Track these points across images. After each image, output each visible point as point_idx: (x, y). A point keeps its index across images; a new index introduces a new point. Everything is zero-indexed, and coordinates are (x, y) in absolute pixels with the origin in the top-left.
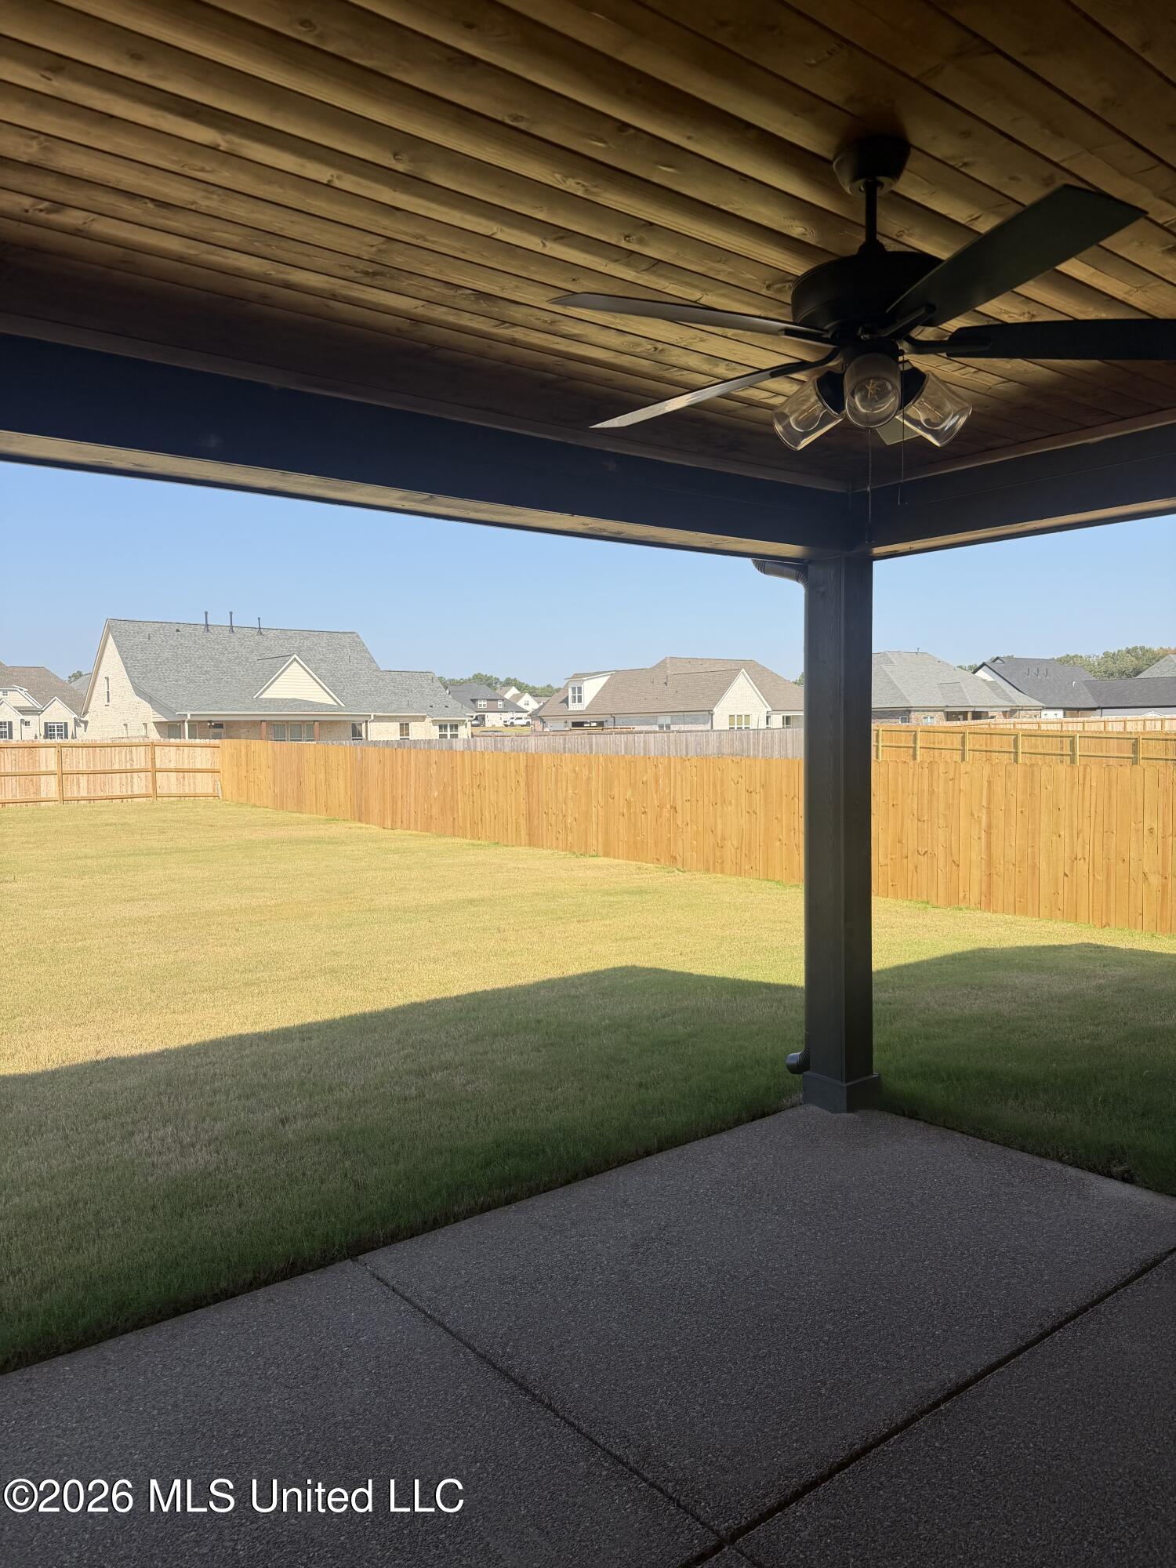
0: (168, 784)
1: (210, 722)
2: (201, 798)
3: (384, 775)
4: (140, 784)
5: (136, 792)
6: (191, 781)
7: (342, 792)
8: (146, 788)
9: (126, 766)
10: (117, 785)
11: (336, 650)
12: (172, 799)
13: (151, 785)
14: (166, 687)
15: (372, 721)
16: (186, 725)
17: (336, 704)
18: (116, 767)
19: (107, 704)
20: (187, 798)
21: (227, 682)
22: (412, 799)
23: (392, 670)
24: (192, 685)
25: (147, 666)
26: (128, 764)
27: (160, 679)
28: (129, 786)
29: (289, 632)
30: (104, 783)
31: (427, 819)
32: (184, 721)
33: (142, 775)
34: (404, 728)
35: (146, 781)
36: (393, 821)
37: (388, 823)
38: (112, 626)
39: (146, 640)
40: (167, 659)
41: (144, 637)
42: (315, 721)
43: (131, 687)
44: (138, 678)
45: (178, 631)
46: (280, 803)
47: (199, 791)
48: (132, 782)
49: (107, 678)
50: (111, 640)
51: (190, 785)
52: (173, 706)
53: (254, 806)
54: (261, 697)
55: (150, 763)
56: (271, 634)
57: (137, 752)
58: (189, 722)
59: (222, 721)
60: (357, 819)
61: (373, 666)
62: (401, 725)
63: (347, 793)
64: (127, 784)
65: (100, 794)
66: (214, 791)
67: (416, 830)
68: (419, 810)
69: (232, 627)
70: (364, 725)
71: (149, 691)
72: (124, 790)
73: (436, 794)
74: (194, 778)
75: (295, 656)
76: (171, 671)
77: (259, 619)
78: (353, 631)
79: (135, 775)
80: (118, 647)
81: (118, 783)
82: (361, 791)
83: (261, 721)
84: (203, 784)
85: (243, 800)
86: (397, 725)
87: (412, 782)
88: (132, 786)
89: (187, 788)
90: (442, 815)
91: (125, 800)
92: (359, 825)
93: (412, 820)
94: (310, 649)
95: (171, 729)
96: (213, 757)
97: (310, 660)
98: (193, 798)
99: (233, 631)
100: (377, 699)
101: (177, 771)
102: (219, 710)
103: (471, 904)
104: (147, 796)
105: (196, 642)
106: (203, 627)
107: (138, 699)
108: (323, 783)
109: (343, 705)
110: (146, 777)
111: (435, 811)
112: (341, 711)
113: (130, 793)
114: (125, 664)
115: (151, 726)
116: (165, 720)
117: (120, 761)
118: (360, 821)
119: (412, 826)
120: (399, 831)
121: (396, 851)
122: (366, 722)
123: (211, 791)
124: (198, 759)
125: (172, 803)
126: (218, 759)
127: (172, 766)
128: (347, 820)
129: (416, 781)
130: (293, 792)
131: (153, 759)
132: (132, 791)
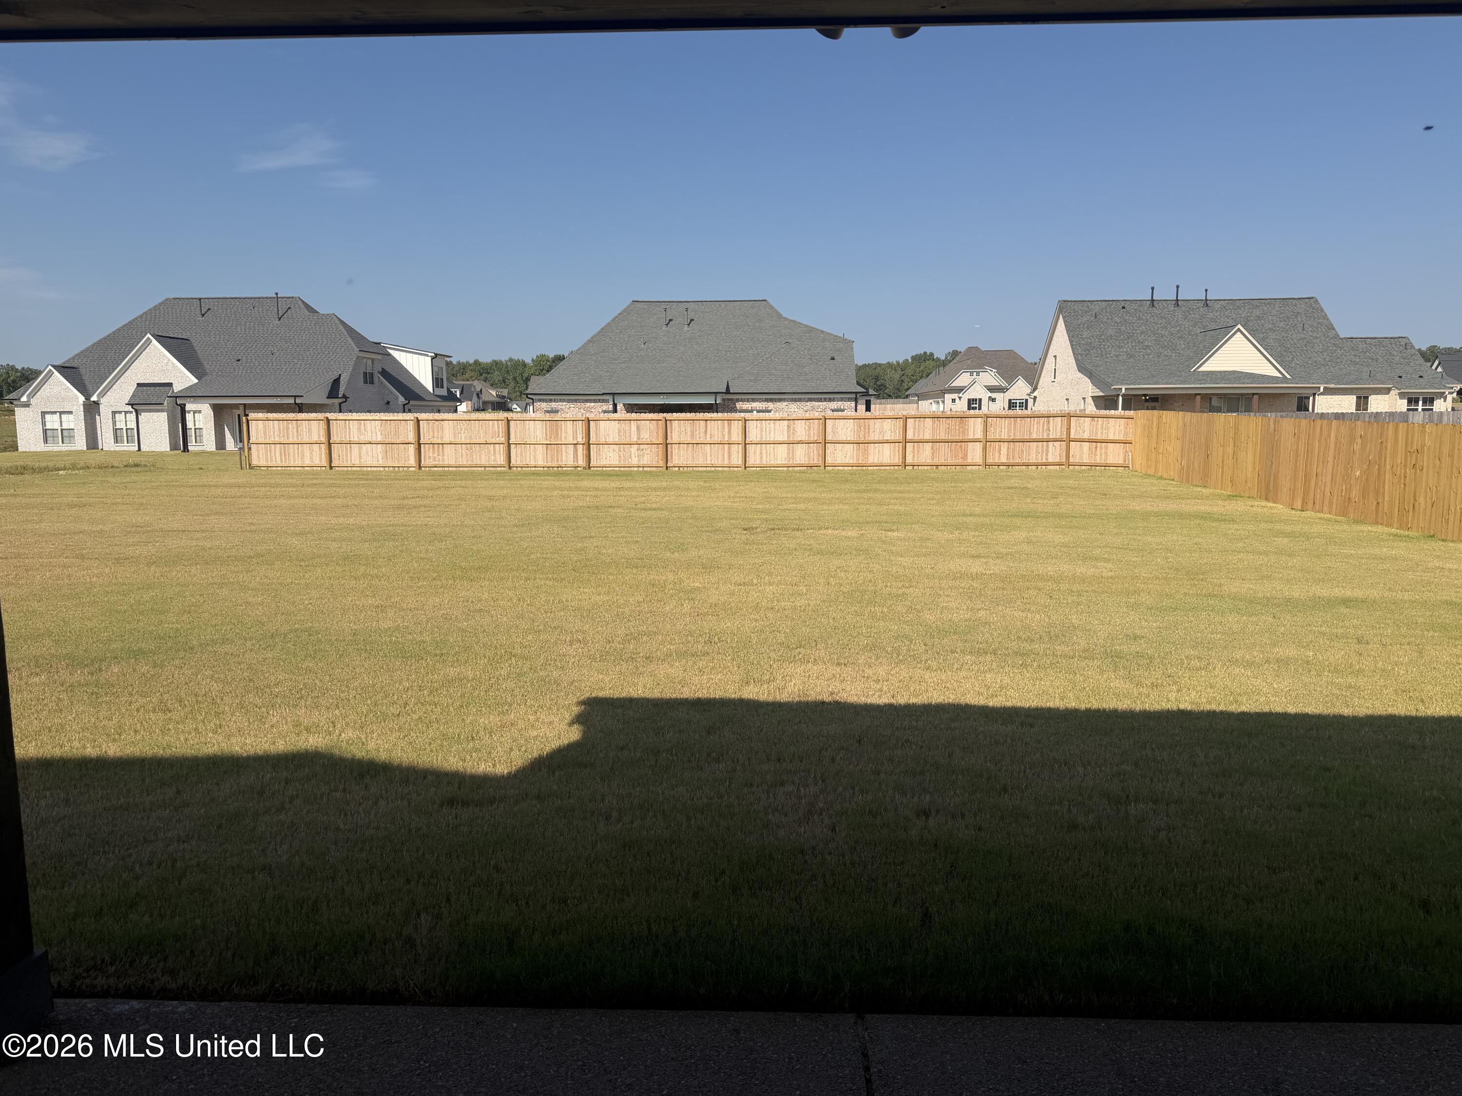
0: (1081, 453)
1: (1145, 395)
2: (1111, 468)
3: (1297, 451)
4: (1054, 453)
5: (1050, 460)
6: (1103, 451)
7: (1250, 468)
8: (1060, 456)
9: (1043, 435)
10: (1033, 453)
11: (1288, 318)
12: (1084, 467)
13: (1064, 453)
14: (1106, 362)
15: (1322, 394)
16: (1121, 398)
17: (1280, 376)
18: (1034, 436)
19: (1053, 380)
20: (1098, 468)
21: (1167, 356)
22: (1329, 478)
23: (1354, 336)
24: (1132, 360)
25: (1091, 343)
26: (1045, 434)
27: (1102, 356)
28: (1044, 454)
29: (1237, 302)
30: (1022, 451)
31: (1344, 502)
32: (1119, 395)
33: (1057, 444)
34: (1362, 402)
35: (1061, 449)
36: (1304, 502)
37: (1298, 504)
38: (1065, 308)
39: (1092, 318)
40: (1111, 335)
41: (1091, 316)
42: (1254, 394)
43: (1075, 365)
44: (1081, 355)
45: (1124, 308)
46: (1186, 477)
47: (1110, 461)
48: (1047, 451)
49: (1055, 357)
50: (1061, 320)
51: (1101, 455)
52: (1110, 380)
53: (1161, 478)
54: (1201, 369)
55: (1065, 433)
56: (1217, 306)
57: (1053, 423)
58: (1123, 396)
59: (1158, 395)
60: (1264, 498)
61: (1331, 334)
62: (1358, 398)
63: (1255, 469)
64: (1043, 452)
65: (1017, 461)
66: (1125, 462)
67: (1330, 513)
68: (1336, 491)
69: (1177, 300)
70: (1311, 398)
71: (1089, 367)
72: (1040, 458)
73: (1358, 473)
74: (1106, 448)
75: (1239, 326)
76: (1113, 346)
77: (1206, 290)
78: (1311, 296)
79: (1051, 443)
80: (1066, 326)
81: (1035, 451)
82: (1271, 466)
83: (1196, 394)
84: (1114, 455)
85: (1151, 471)
86: (1353, 399)
87: (1331, 459)
88: (1047, 455)
89: (1098, 457)
90: (1364, 498)
91: (1040, 467)
92: (1264, 503)
93: (1327, 502)
94: (1259, 318)
95: (1106, 402)
96: (1126, 428)
97: (1257, 330)
98: (1103, 468)
99: (1178, 305)
100: (1332, 369)
101: (1090, 441)
102: (1154, 384)
103: (1344, 604)
104: (1060, 464)
105: (1139, 317)
106: (1148, 303)
107: (1080, 375)
108: (1231, 458)
109: (1289, 377)
110: (1061, 446)
111: (1355, 493)
112: (1286, 383)
113: (1044, 461)
114: (1071, 342)
115: (1090, 401)
116: (1101, 394)
117: (1038, 430)
118: (1267, 499)
119: (1325, 508)
120: (1309, 514)
121: (1286, 535)
122: (1314, 395)
123: (1121, 462)
124: (1112, 431)
125: (1081, 472)
126: (1131, 430)
127: (1086, 436)
128: (1252, 497)
129: (1335, 458)
130: (1199, 467)
131: (1069, 429)
132: (1047, 459)
